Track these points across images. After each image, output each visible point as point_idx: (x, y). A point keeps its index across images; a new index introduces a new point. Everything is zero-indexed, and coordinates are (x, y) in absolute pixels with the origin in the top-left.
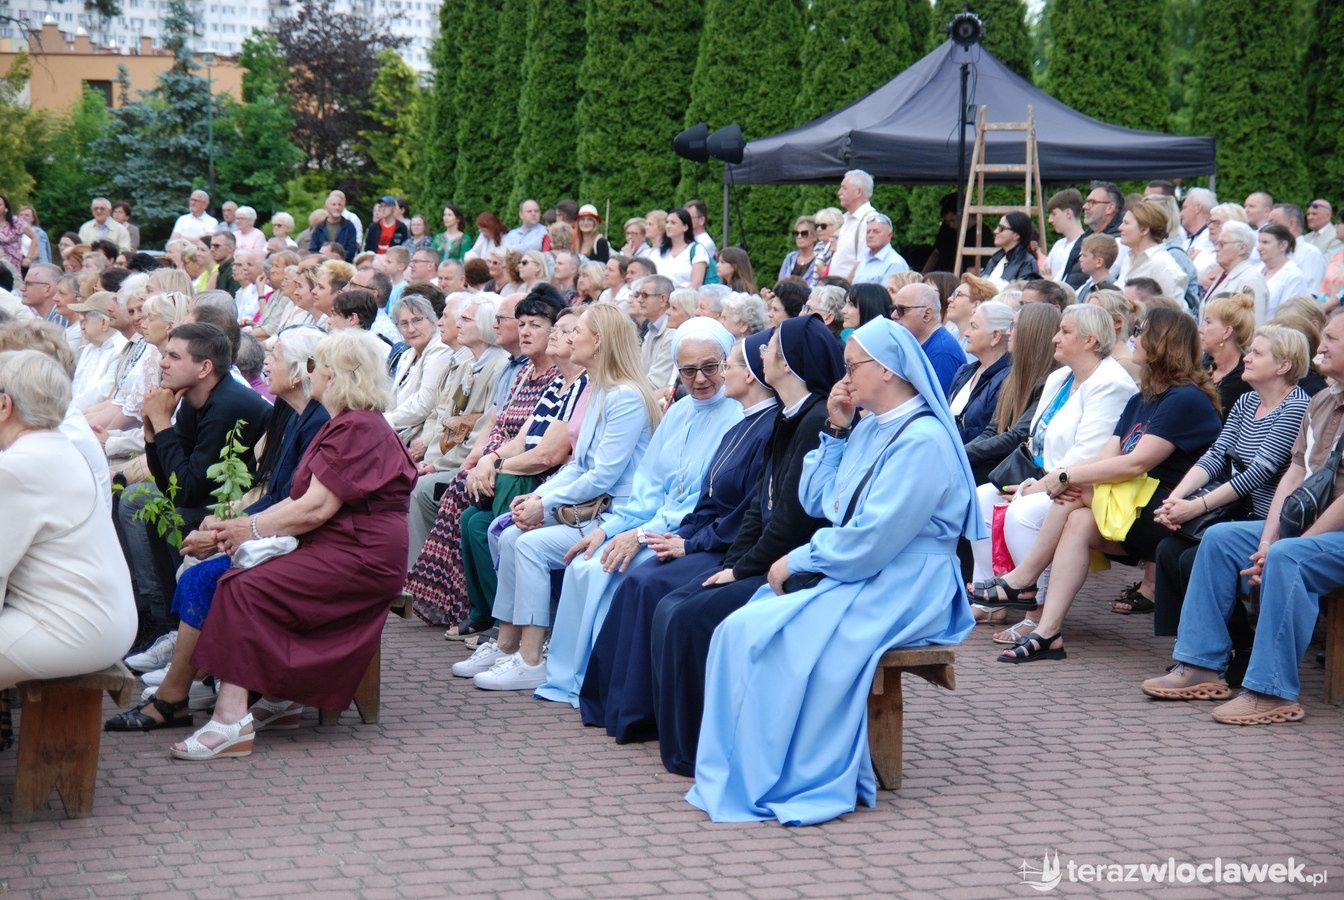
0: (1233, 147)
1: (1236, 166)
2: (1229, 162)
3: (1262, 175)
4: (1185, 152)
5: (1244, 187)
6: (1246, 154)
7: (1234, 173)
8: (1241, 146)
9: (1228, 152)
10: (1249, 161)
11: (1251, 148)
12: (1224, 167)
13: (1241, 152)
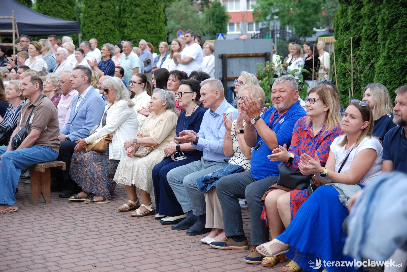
0: (95, 25)
1: (97, 31)
2: (95, 30)
3: (105, 34)
4: (70, 26)
5: (100, 37)
6: (100, 27)
7: (96, 33)
8: (98, 25)
9: (94, 27)
10: (101, 29)
11: (101, 25)
12: (93, 31)
13: (98, 26)
